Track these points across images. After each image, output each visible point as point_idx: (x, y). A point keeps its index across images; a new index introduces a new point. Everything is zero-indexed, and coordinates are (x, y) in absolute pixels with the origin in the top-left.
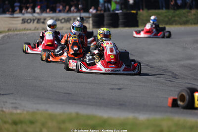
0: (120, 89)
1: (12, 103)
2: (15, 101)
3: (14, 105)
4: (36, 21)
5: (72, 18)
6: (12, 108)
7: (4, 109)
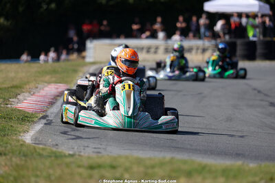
0: (242, 137)
1: (95, 148)
2: (99, 146)
3: (96, 150)
4: (145, 51)
5: (195, 48)
6: (93, 152)
7: (82, 154)
